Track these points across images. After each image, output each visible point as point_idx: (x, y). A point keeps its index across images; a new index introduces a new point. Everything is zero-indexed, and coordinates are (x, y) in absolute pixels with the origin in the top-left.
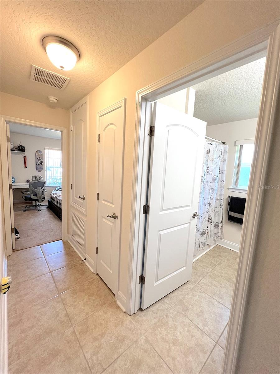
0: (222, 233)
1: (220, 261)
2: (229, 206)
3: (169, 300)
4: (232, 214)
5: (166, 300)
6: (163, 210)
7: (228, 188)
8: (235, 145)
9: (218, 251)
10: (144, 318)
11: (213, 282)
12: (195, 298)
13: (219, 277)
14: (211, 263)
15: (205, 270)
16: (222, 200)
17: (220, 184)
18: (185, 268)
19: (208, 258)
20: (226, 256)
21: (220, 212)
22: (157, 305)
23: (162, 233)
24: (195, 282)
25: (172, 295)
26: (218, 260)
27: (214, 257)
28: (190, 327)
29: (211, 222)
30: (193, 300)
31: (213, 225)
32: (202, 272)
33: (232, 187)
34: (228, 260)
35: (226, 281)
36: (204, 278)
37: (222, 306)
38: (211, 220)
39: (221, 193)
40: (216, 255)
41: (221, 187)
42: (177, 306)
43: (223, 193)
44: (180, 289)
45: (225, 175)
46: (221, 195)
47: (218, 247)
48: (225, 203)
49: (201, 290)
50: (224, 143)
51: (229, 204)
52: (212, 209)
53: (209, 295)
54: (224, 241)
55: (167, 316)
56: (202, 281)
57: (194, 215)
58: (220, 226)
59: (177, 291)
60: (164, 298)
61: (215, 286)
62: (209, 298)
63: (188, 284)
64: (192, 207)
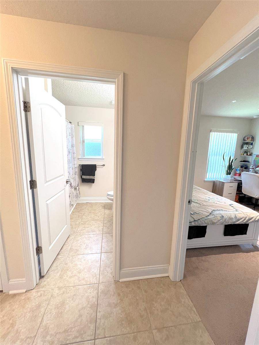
0: (79, 193)
1: (83, 212)
2: (81, 172)
3: (62, 255)
4: (84, 177)
5: (59, 257)
6: (47, 182)
7: (78, 159)
8: (78, 125)
9: (79, 207)
10: (48, 280)
11: (85, 226)
12: (79, 242)
13: (87, 221)
14: (79, 216)
15: (77, 222)
16: (76, 168)
17: (72, 156)
18: (66, 226)
19: (75, 214)
20: (86, 208)
21: (76, 178)
22: (54, 265)
23: (48, 202)
24: (74, 232)
25: (62, 250)
26: (82, 212)
27: (79, 212)
28: (84, 257)
29: (72, 187)
30: (79, 243)
31: (73, 189)
32: (76, 224)
33: (80, 158)
34: (88, 209)
35: (92, 222)
36: (78, 227)
37: (96, 235)
38: (72, 185)
39: (74, 163)
40: (79, 210)
41: (74, 158)
42: (70, 254)
43: (76, 163)
44: (66, 243)
45: (75, 149)
46: (74, 164)
47: (78, 204)
48: (77, 170)
49: (80, 235)
50: (70, 122)
51: (81, 170)
52: (71, 176)
53: (87, 234)
54: (81, 198)
55: (66, 264)
56: (78, 229)
57: (67, 182)
58: (77, 188)
59: (64, 246)
60: (57, 256)
61: (87, 227)
62: (87, 236)
63: (70, 237)
64: (64, 176)
